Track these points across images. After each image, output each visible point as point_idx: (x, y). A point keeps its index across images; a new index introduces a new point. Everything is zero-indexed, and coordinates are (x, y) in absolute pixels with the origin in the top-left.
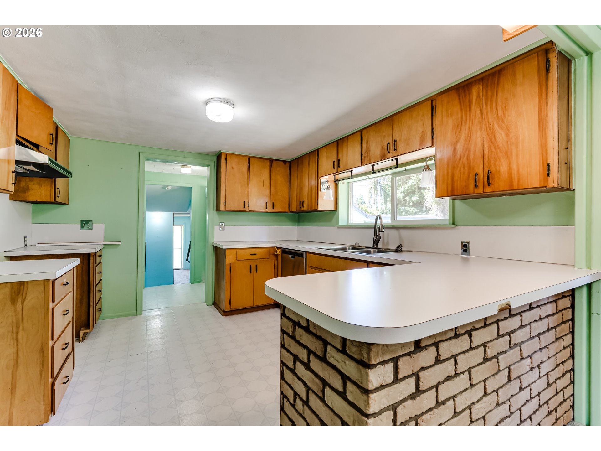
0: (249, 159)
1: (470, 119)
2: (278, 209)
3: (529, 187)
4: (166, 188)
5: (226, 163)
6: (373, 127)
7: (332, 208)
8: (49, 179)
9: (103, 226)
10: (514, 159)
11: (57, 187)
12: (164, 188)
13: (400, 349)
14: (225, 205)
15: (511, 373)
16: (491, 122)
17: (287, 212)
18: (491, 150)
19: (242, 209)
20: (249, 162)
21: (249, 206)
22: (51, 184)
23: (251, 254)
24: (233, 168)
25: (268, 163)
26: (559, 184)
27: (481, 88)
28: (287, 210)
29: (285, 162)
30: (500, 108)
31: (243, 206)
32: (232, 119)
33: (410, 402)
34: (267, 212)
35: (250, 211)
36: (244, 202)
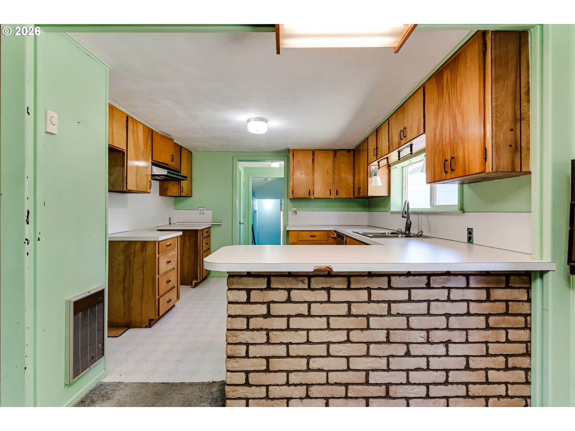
0: (313, 152)
1: (443, 105)
2: (342, 195)
3: (474, 173)
4: (267, 180)
5: (293, 157)
6: (394, 115)
7: (386, 194)
8: (177, 182)
9: (211, 211)
10: (466, 144)
11: (182, 186)
12: (266, 179)
13: (252, 284)
14: (293, 193)
15: (390, 336)
16: (454, 108)
17: (352, 198)
18: (454, 135)
19: (308, 196)
20: (313, 154)
21: (313, 194)
22: (178, 186)
23: (311, 236)
24: (299, 161)
25: (331, 154)
26: (492, 169)
27: (449, 73)
28: (352, 196)
29: (349, 151)
30: (459, 92)
31: (308, 194)
32: (267, 130)
33: (261, 319)
34: (331, 198)
35: (315, 198)
36: (310, 190)
